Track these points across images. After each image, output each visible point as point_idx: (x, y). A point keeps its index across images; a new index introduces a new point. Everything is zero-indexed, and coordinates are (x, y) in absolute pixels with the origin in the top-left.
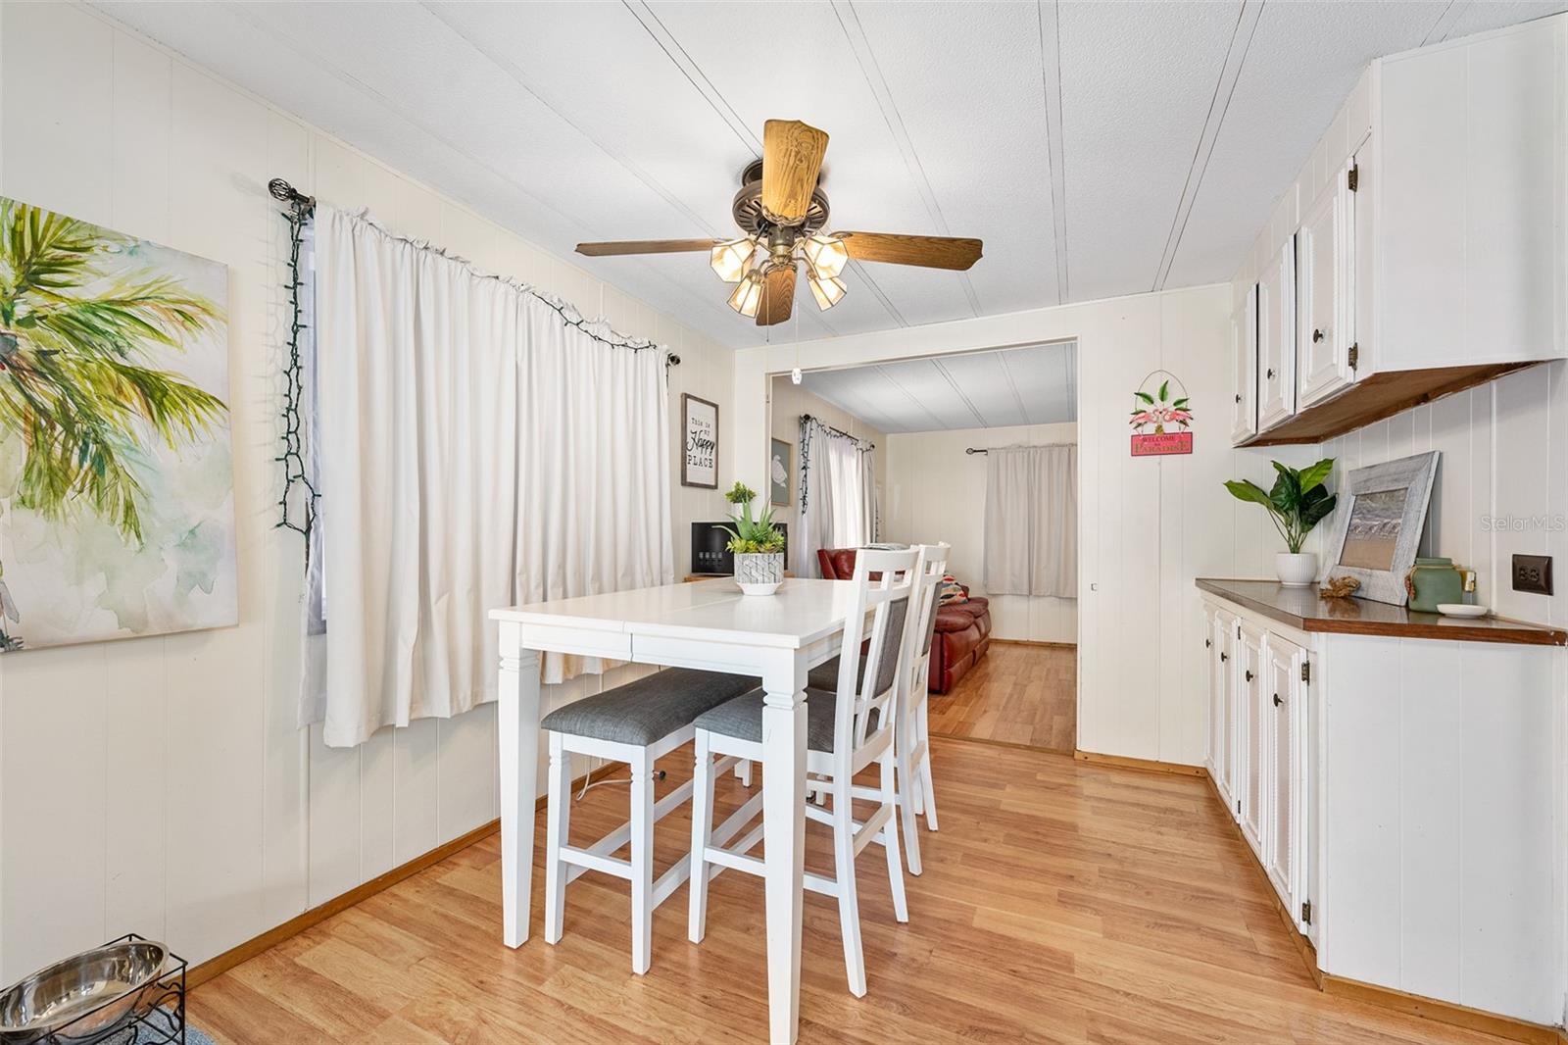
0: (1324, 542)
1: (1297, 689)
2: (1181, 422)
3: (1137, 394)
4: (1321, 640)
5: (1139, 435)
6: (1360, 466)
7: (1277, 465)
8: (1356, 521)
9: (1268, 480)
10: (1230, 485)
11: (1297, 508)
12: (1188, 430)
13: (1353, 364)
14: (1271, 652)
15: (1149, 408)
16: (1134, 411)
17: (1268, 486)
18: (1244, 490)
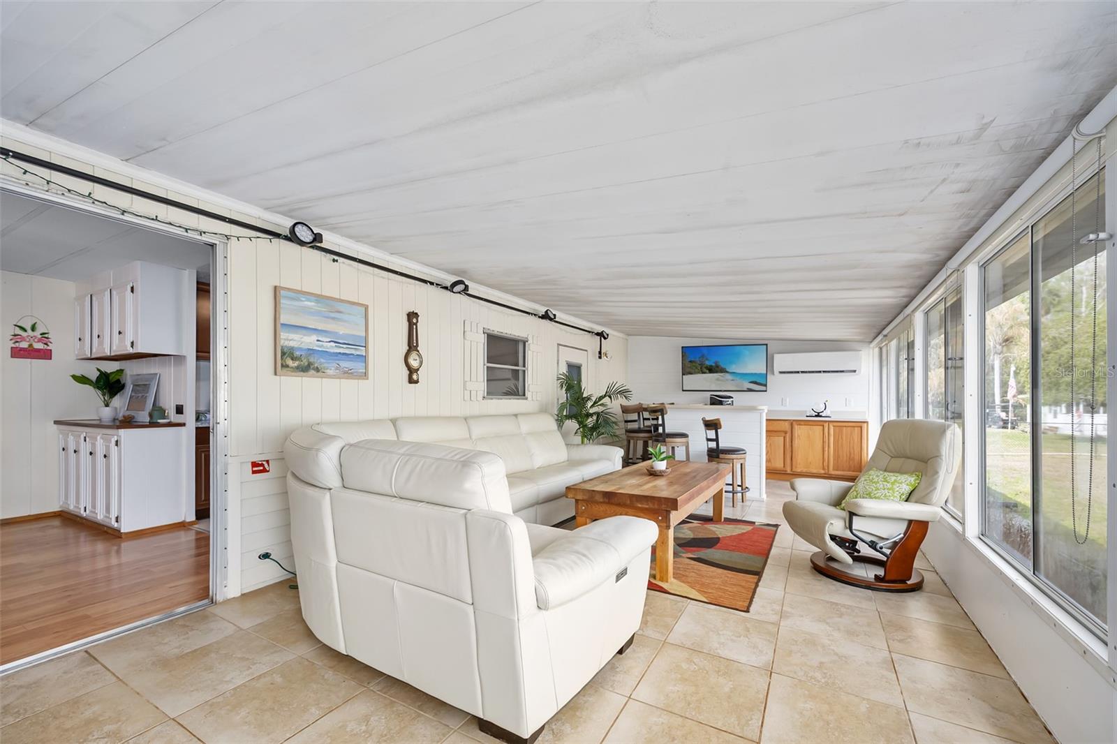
0: (119, 402)
1: (114, 449)
2: (45, 344)
3: (15, 325)
4: (122, 432)
5: (17, 348)
6: (135, 373)
7: (98, 370)
8: (133, 394)
9: (94, 376)
10: (74, 377)
11: (108, 389)
12: (49, 348)
13: (132, 347)
14: (102, 441)
15: (24, 334)
16: (13, 334)
17: (94, 378)
18: (82, 380)
